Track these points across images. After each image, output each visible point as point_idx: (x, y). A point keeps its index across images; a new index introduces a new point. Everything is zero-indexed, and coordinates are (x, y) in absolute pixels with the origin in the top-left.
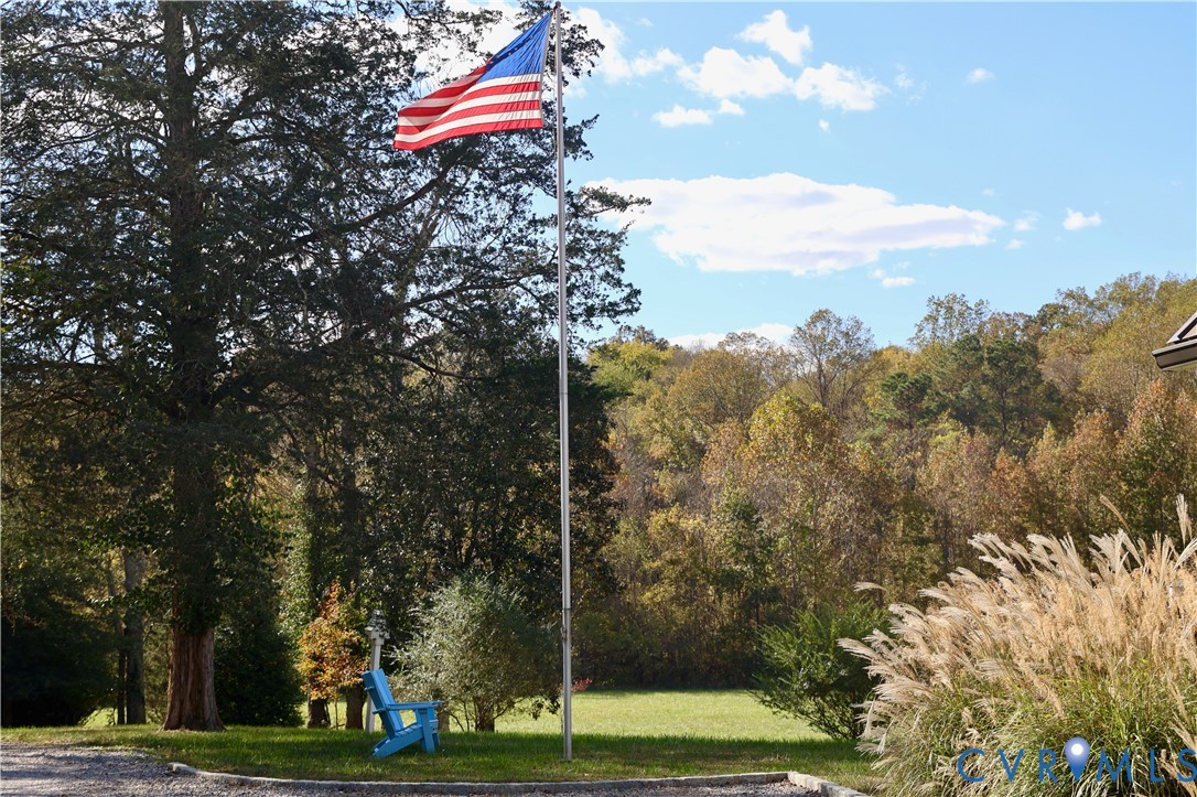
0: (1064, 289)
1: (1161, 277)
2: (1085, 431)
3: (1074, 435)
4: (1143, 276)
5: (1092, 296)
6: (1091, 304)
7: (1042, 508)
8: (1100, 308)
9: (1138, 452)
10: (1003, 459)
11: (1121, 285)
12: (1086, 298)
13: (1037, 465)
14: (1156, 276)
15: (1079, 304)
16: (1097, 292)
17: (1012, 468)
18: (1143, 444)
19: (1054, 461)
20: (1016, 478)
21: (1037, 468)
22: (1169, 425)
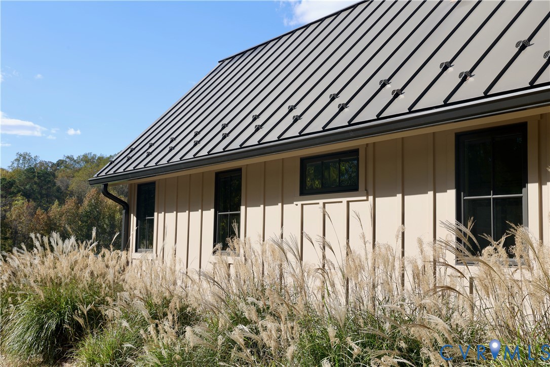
0: (66, 155)
1: (98, 155)
2: (69, 203)
4: (92, 154)
5: (75, 158)
8: (78, 163)
10: (39, 211)
13: (51, 214)
17: (42, 214)
18: (88, 209)
21: (51, 215)
22: (96, 203)
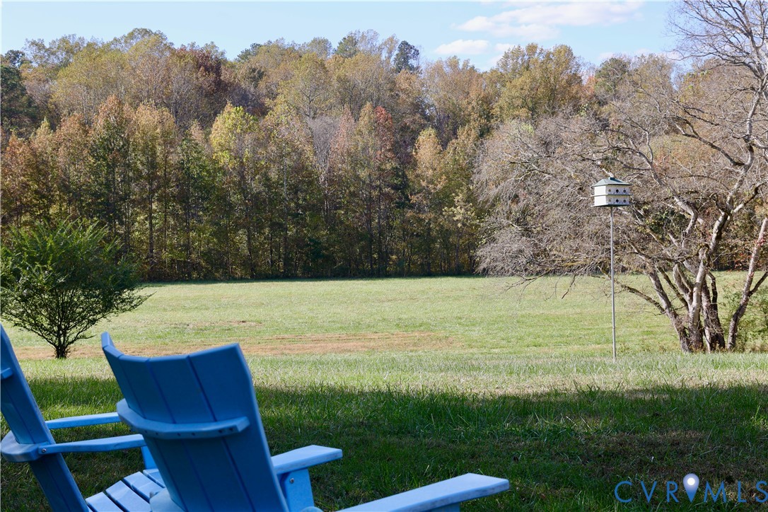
3: (61, 126)
6: (47, 50)
7: (39, 171)
9: (102, 139)
11: (64, 40)
12: (44, 47)
14: (85, 38)
15: (40, 49)
16: (50, 44)
19: (48, 142)
20: (23, 152)
